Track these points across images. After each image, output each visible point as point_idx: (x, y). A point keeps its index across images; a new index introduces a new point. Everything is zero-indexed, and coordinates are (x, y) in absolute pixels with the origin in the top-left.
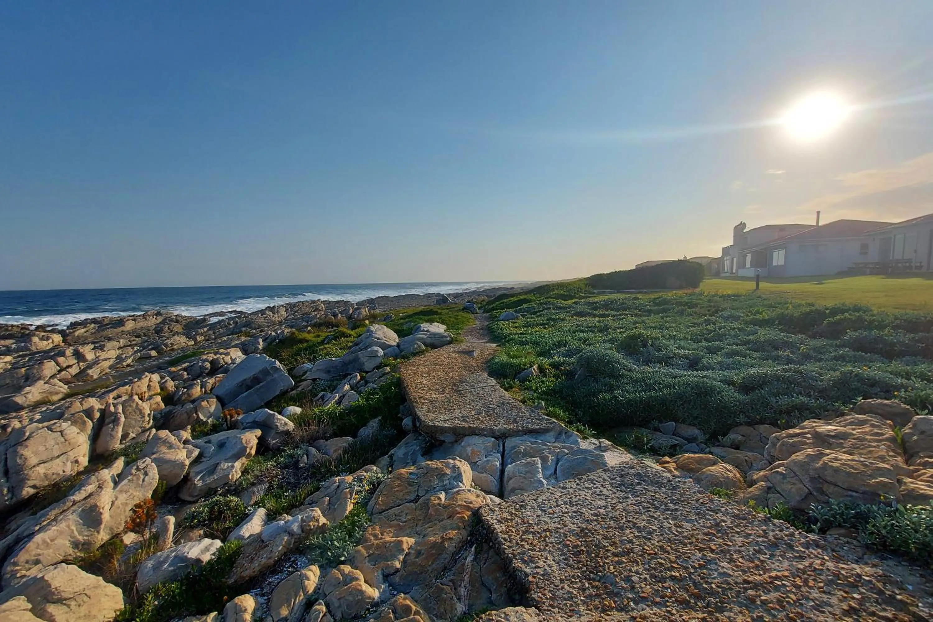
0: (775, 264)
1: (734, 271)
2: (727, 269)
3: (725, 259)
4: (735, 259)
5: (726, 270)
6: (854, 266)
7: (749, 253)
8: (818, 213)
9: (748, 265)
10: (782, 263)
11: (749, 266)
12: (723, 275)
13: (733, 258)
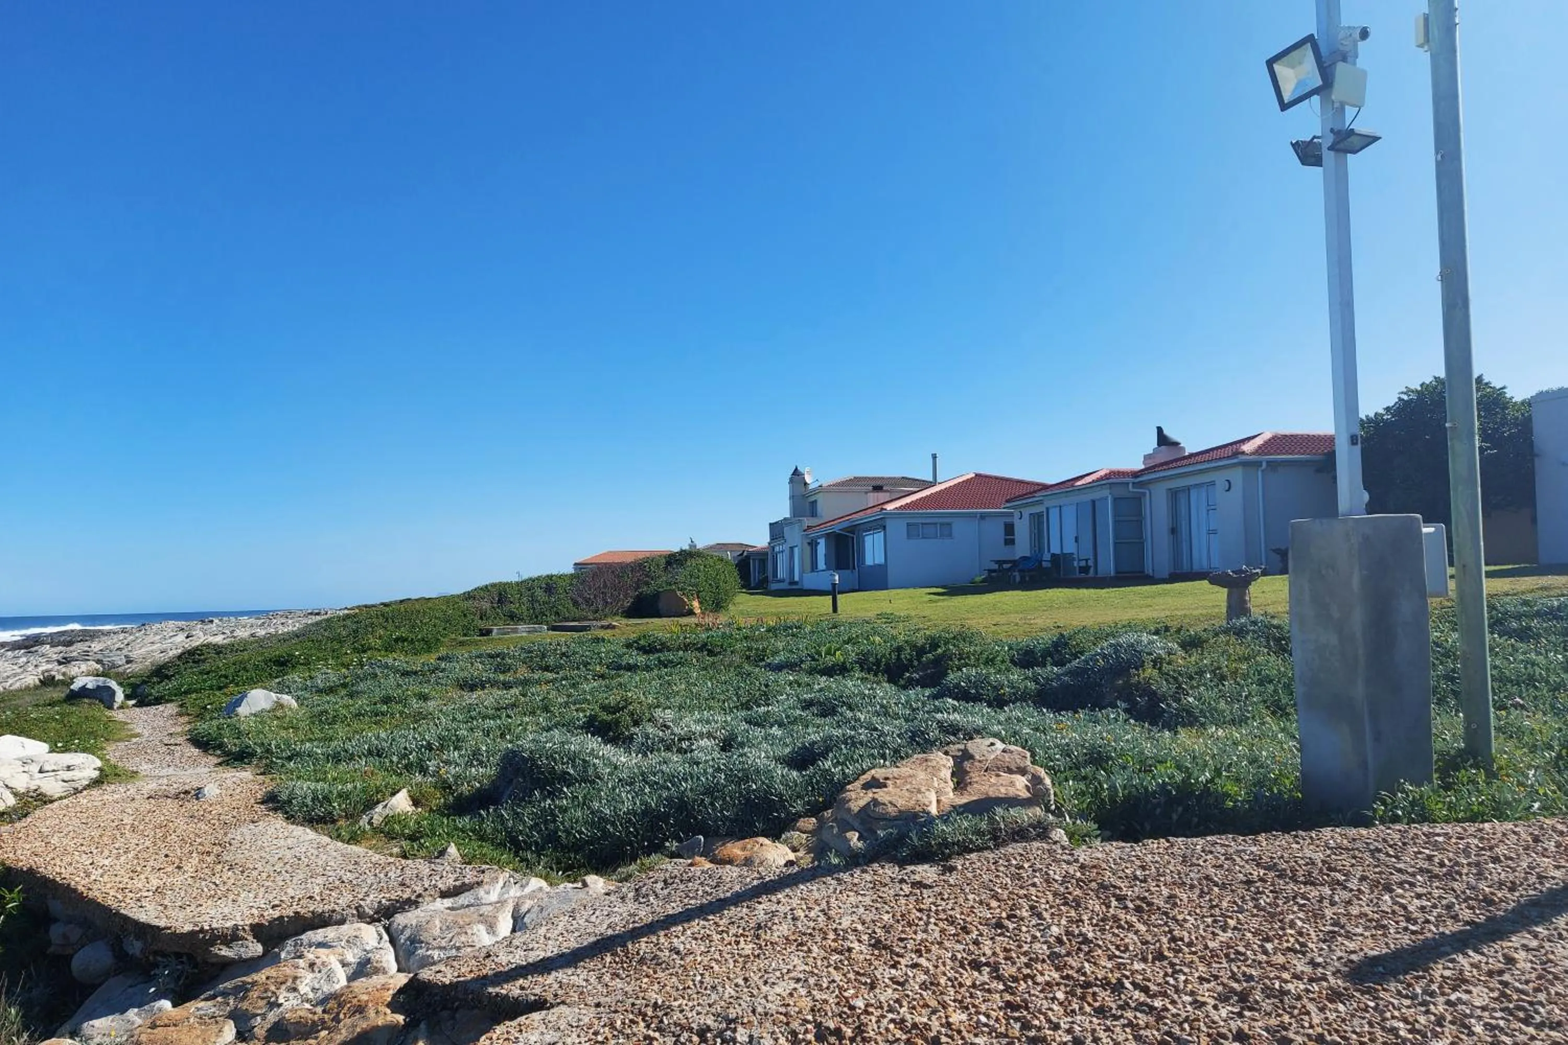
0: (869, 561)
1: (797, 579)
2: (781, 573)
3: (777, 549)
4: (796, 550)
5: (780, 575)
6: (996, 567)
7: (821, 537)
8: (934, 457)
9: (821, 565)
10: (880, 560)
11: (824, 567)
12: (774, 586)
13: (792, 548)
